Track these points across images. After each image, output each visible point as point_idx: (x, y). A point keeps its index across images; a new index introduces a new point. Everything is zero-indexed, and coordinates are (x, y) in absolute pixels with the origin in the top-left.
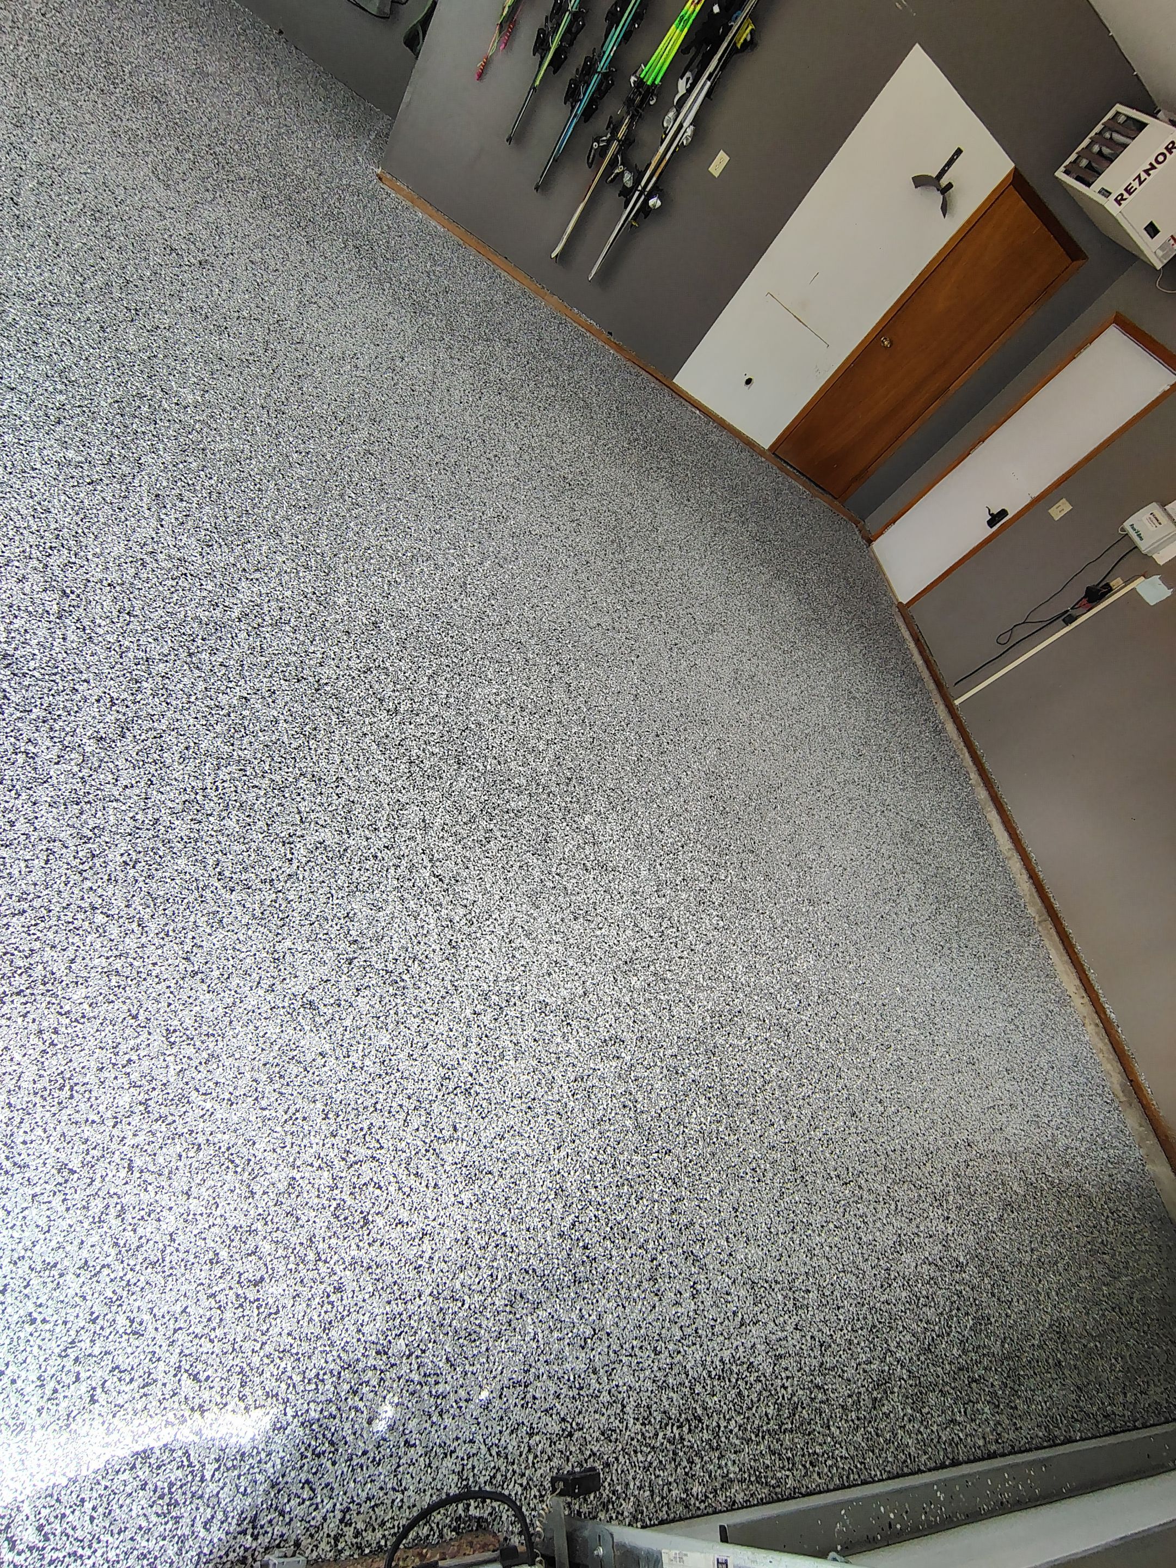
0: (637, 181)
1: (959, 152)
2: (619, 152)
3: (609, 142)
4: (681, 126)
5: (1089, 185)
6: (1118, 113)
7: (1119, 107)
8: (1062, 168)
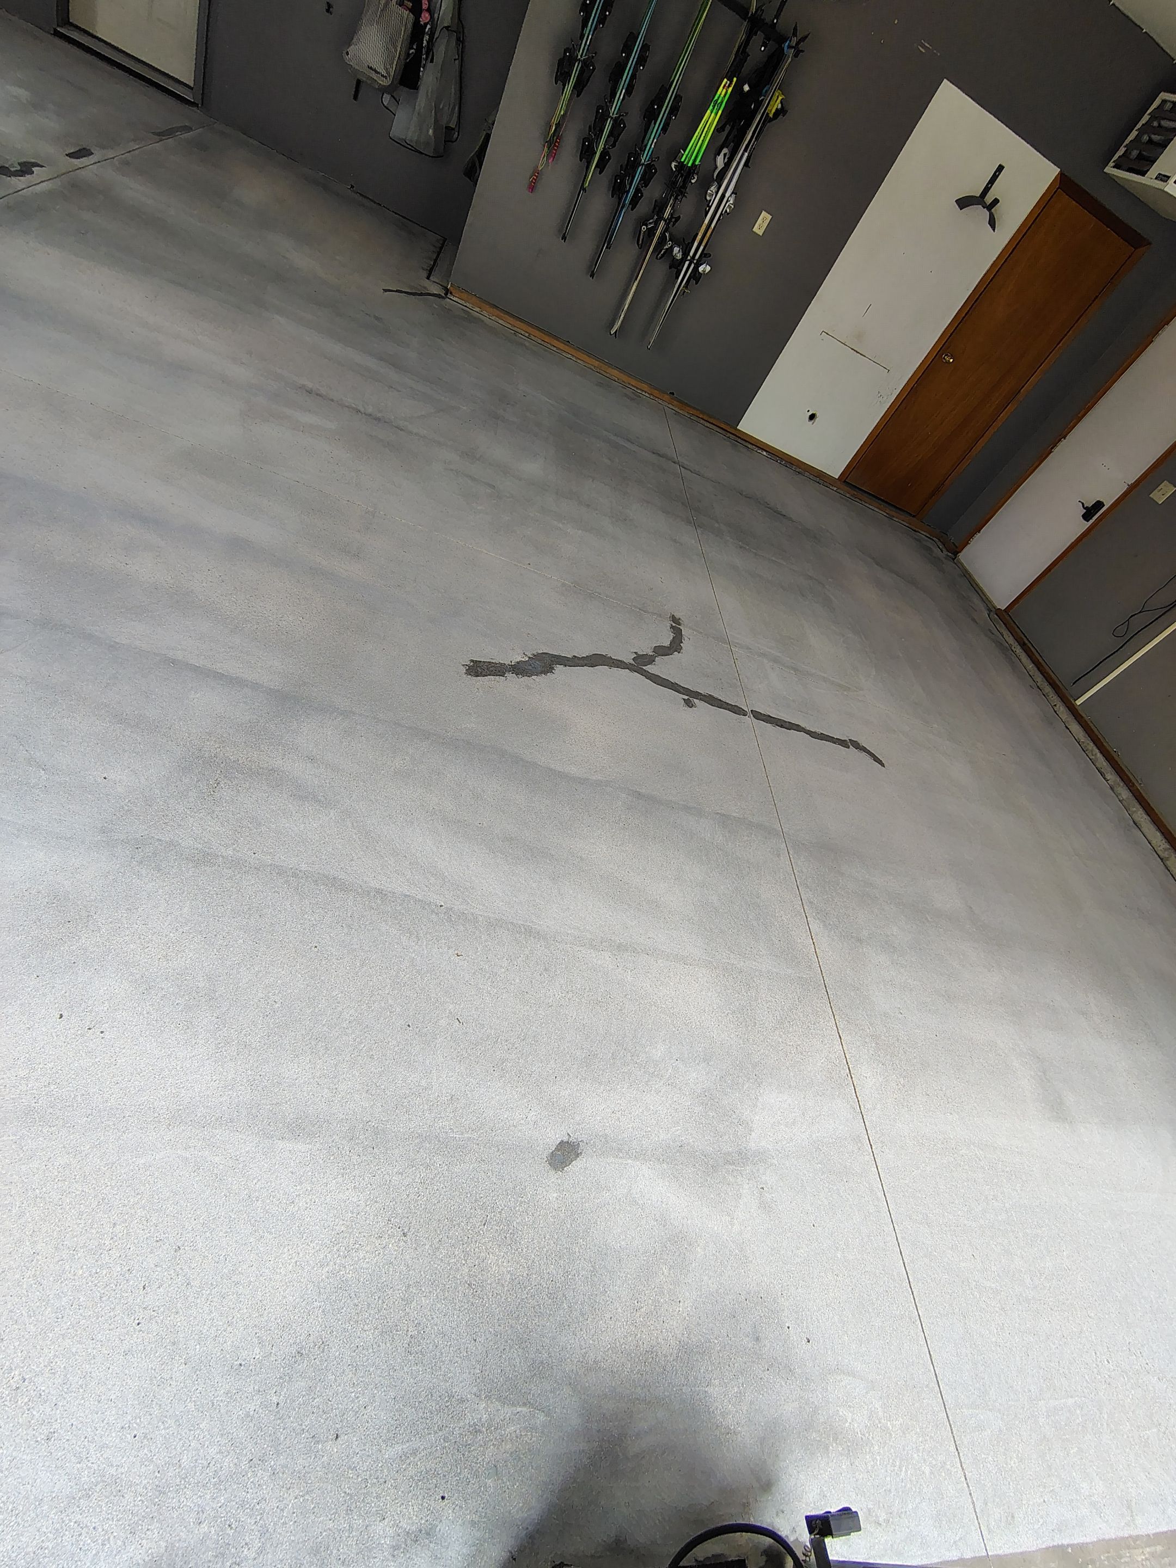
1: (1000, 168)
2: (666, 230)
3: (657, 223)
4: (723, 196)
5: (1143, 174)
6: (1164, 102)
7: (1164, 96)
8: (1111, 164)
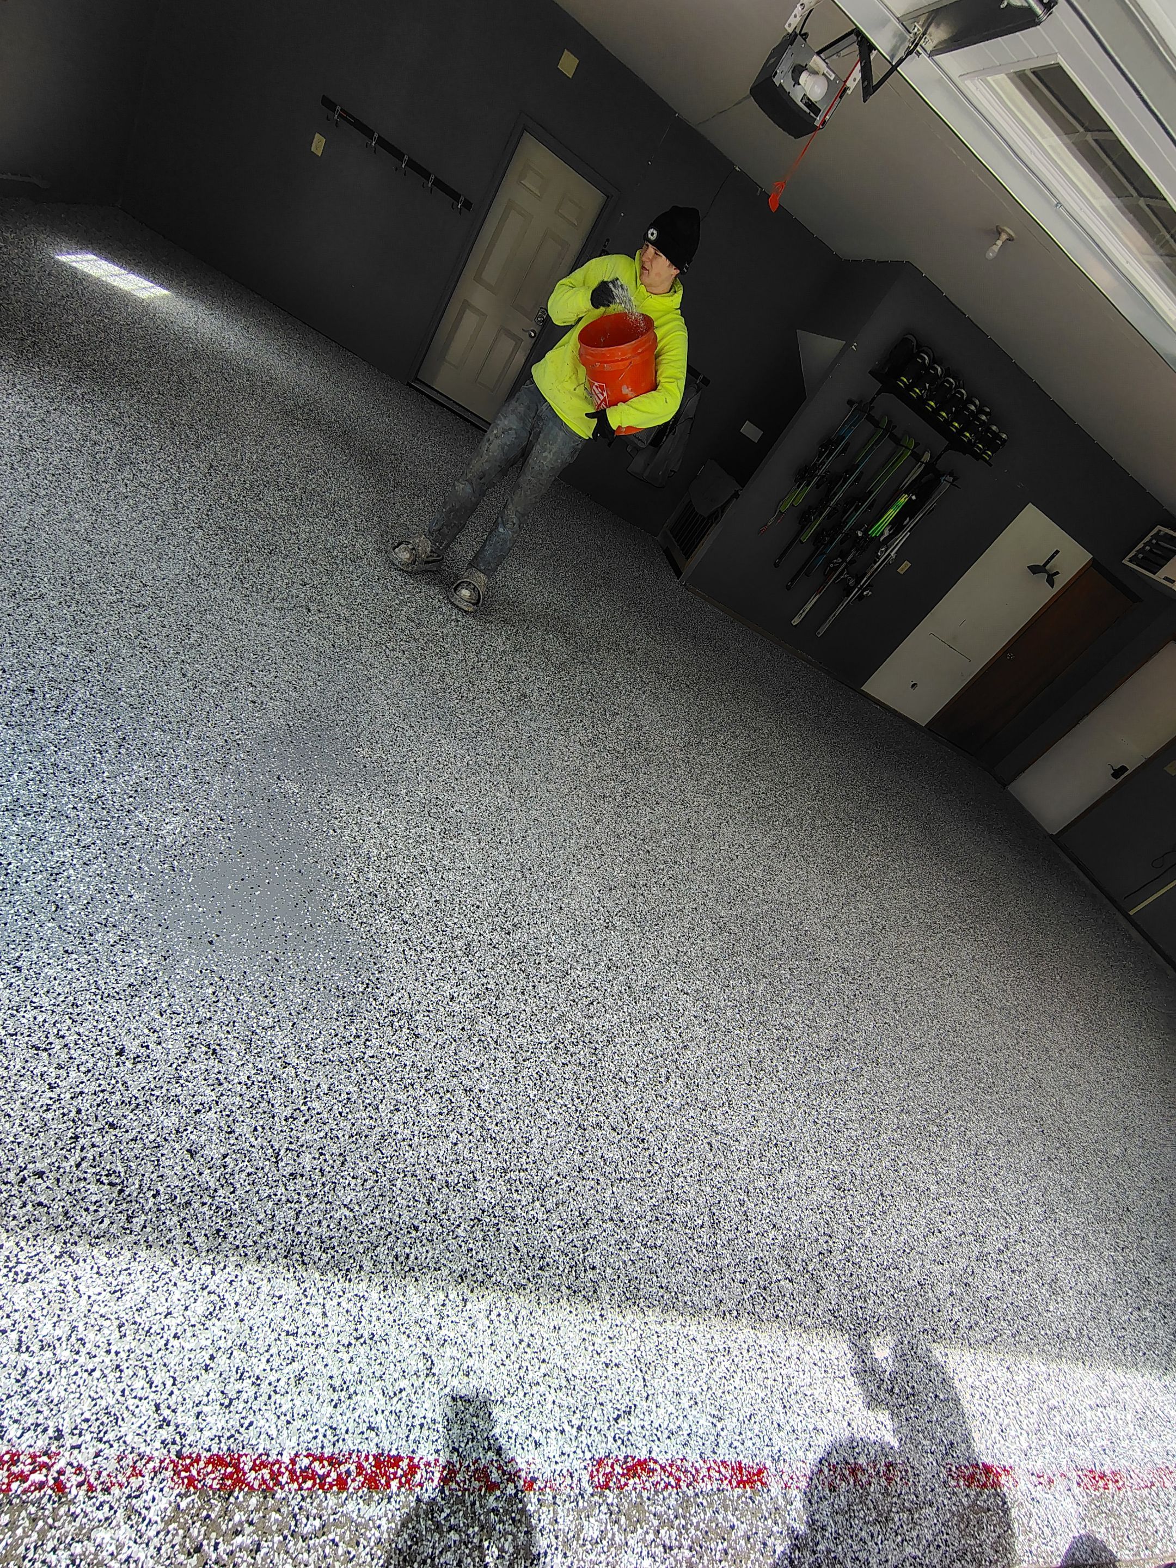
0: (858, 582)
1: (1057, 552)
2: (846, 567)
3: (841, 564)
4: (889, 554)
5: (1154, 574)
6: (1160, 531)
7: (1159, 527)
8: (1127, 558)
